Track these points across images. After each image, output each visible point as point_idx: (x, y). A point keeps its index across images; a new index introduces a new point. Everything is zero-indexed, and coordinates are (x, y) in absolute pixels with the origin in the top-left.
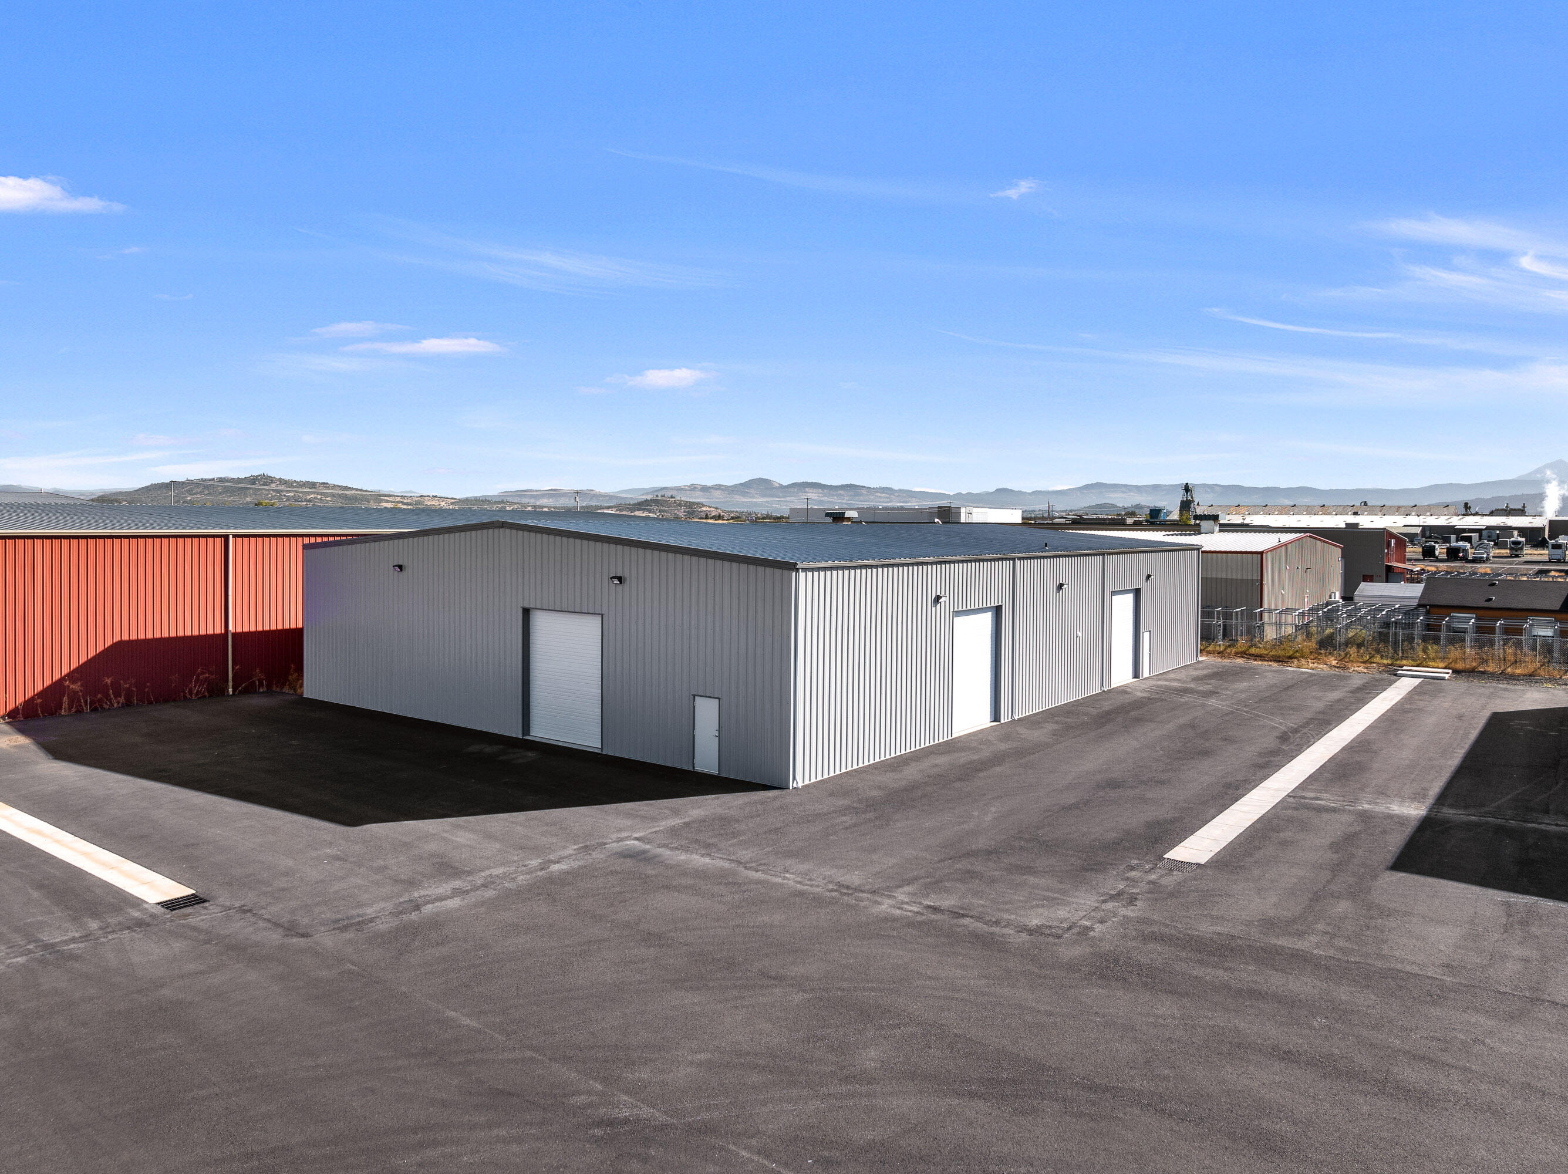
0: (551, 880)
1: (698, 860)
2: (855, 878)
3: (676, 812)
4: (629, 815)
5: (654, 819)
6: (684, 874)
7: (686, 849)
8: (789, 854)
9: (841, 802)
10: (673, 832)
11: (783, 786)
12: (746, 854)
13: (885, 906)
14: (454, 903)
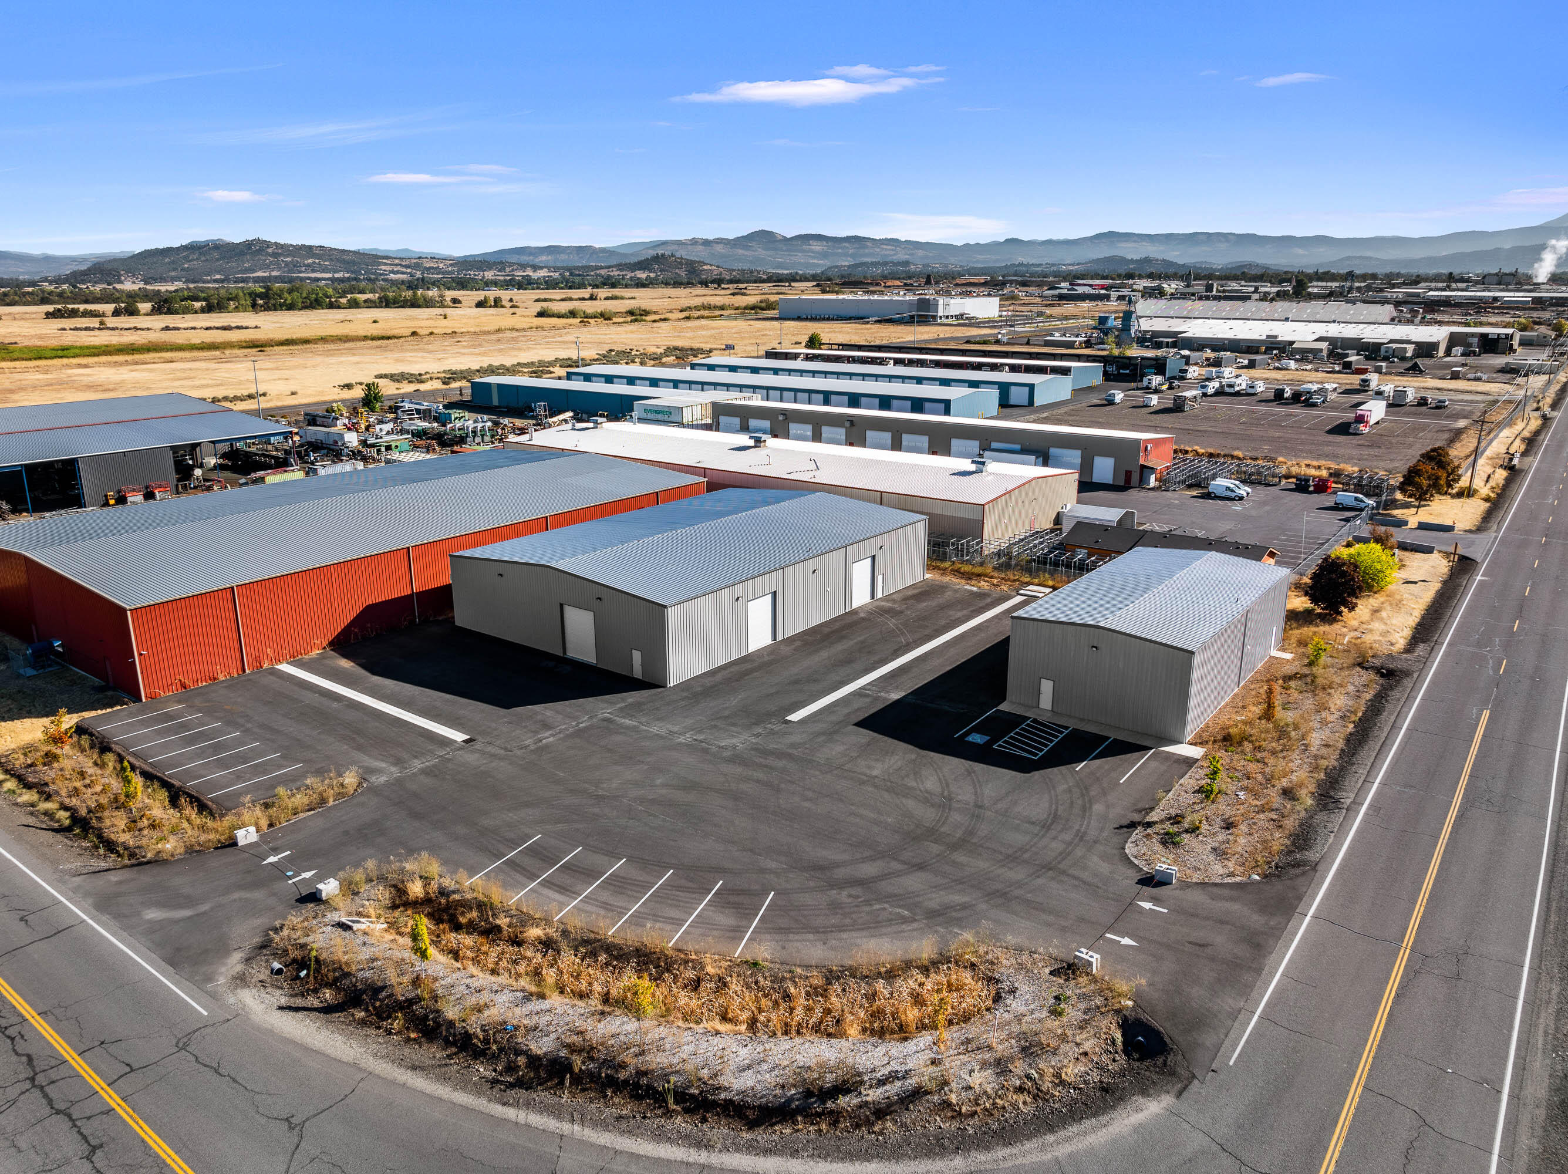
0: (580, 730)
1: (628, 722)
2: (676, 729)
3: (623, 700)
4: (607, 702)
5: (615, 703)
6: (623, 728)
7: (624, 717)
8: (658, 719)
9: (685, 694)
10: (621, 709)
11: (664, 686)
12: (644, 719)
13: (681, 739)
14: (551, 739)
